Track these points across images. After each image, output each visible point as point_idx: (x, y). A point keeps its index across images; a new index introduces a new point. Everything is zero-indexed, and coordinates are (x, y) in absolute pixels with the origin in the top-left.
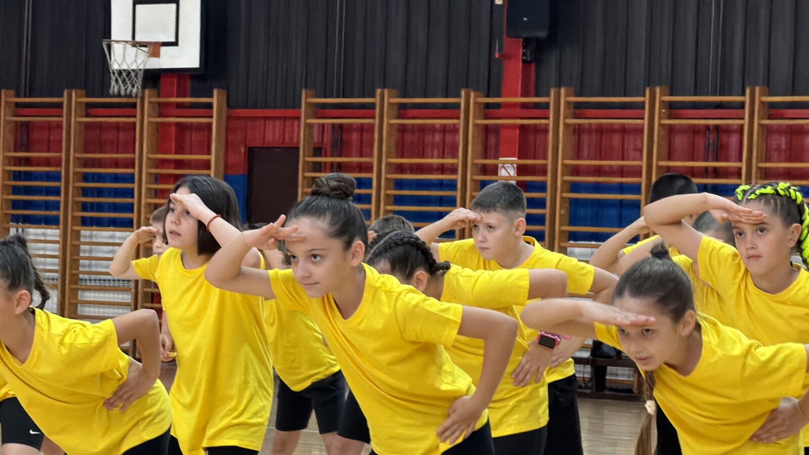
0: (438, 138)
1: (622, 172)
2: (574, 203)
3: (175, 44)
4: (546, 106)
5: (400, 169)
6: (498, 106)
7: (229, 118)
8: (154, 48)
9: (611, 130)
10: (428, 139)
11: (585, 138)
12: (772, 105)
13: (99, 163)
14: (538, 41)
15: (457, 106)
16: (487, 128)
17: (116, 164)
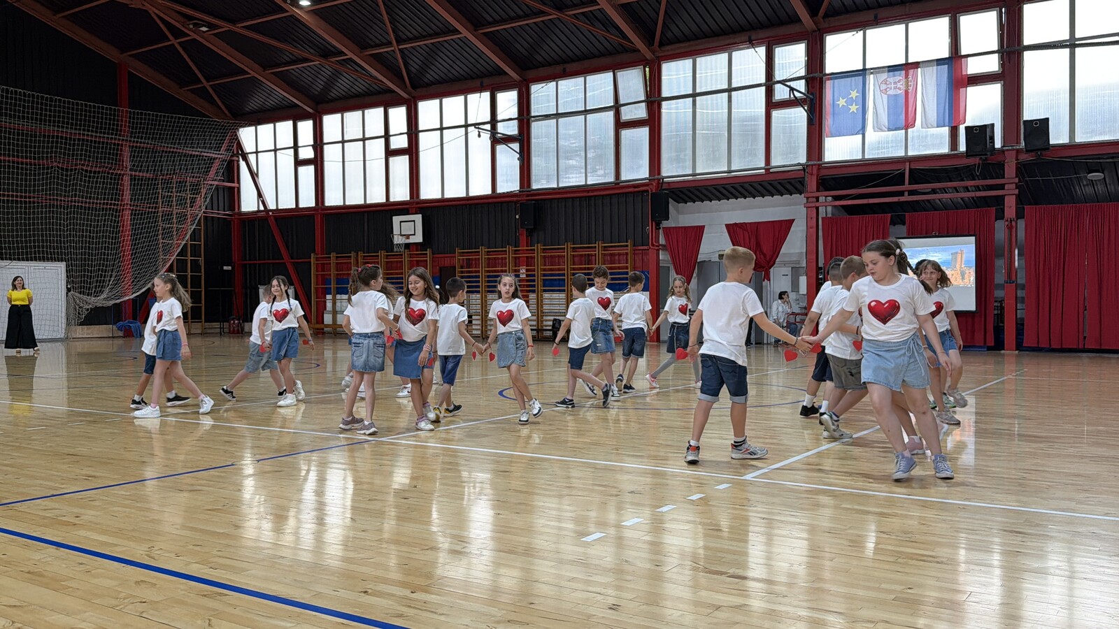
0: (500, 261)
1: (559, 270)
2: (543, 279)
3: (414, 235)
4: (534, 250)
5: (489, 271)
6: (519, 250)
7: (433, 258)
8: (408, 236)
9: (555, 257)
10: (497, 261)
11: (547, 259)
12: (605, 247)
13: (392, 274)
14: (531, 229)
15: (506, 251)
16: (516, 258)
17: (397, 274)
